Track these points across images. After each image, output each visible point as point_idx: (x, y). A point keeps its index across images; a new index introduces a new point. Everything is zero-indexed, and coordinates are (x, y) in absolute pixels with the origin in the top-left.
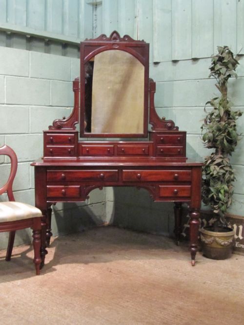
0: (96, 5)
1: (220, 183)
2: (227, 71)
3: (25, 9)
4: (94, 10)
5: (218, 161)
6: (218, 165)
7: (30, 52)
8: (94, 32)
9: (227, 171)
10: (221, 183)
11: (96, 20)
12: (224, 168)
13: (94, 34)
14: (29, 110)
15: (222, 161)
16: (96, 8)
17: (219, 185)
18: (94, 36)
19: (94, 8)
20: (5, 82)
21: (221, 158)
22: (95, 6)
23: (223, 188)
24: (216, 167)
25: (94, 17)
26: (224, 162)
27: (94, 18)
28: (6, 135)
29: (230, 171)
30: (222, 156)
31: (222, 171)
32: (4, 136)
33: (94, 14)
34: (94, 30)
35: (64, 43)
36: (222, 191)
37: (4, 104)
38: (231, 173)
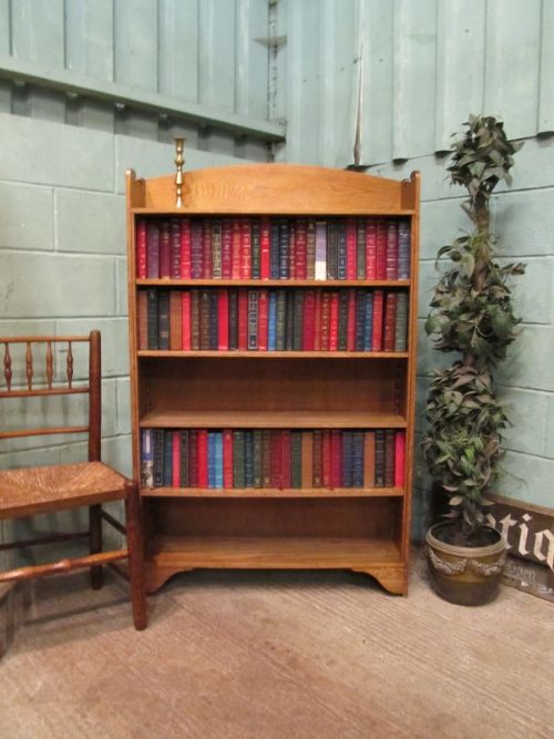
0: (276, 47)
1: (465, 432)
2: (486, 168)
3: (111, 44)
4: (272, 57)
5: (464, 380)
6: (464, 389)
7: (117, 136)
8: (271, 105)
9: (483, 405)
10: (469, 432)
11: (275, 79)
12: (478, 397)
13: (272, 109)
14: (115, 264)
15: (474, 380)
16: (276, 52)
17: (461, 438)
18: (271, 113)
19: (272, 53)
20: (55, 202)
21: (470, 373)
22: (272, 49)
23: (473, 444)
24: (458, 394)
25: (271, 71)
26: (478, 382)
27: (272, 76)
28: (58, 320)
29: (491, 405)
30: (472, 369)
31: (471, 404)
32: (55, 323)
33: (272, 65)
34: (271, 100)
35: (203, 126)
36: (470, 452)
37: (52, 251)
38: (494, 410)
